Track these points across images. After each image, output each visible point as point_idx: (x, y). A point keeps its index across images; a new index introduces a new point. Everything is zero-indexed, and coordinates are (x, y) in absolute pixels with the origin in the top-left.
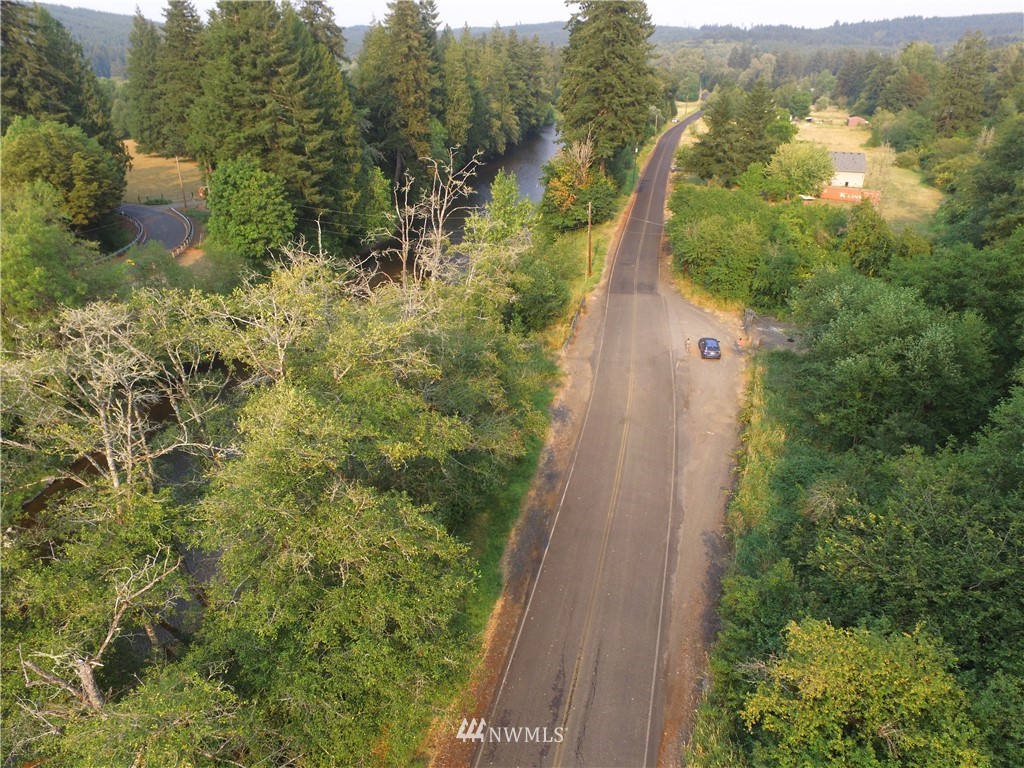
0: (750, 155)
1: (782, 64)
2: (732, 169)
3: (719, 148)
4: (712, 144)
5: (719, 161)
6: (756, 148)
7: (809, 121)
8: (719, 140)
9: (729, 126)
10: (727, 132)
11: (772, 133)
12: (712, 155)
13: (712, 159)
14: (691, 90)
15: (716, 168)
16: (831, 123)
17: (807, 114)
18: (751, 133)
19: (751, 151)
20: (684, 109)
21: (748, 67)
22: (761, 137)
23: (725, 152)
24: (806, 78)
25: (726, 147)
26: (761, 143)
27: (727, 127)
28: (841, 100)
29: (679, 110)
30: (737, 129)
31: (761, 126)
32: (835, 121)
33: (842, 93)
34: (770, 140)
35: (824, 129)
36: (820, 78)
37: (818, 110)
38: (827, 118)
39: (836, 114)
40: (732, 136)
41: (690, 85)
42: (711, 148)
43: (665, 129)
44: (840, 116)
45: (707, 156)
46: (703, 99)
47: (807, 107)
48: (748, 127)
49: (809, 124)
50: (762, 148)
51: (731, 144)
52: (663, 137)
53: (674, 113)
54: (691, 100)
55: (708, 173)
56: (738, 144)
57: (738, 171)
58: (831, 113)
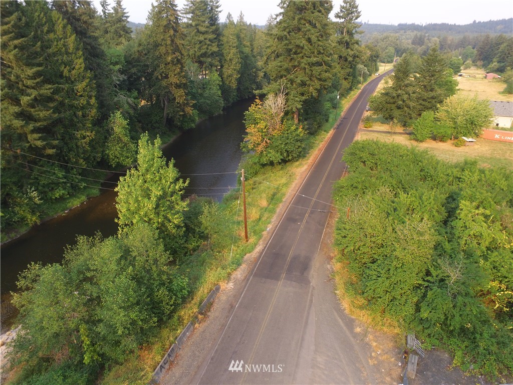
0: (423, 103)
1: (443, 43)
2: (409, 114)
3: (400, 98)
4: (395, 95)
5: (399, 108)
6: (428, 98)
7: (461, 75)
8: (399, 92)
9: (408, 82)
10: (406, 86)
11: (440, 86)
12: (394, 103)
13: (393, 106)
14: (389, 57)
15: (396, 113)
16: (475, 77)
17: (459, 71)
18: (425, 86)
19: (424, 100)
20: (384, 68)
21: (423, 45)
22: (432, 90)
23: (404, 101)
24: (457, 50)
25: (405, 97)
26: (432, 94)
27: (407, 82)
28: (479, 63)
29: (380, 68)
30: (414, 84)
31: (433, 82)
32: (477, 76)
33: (479, 59)
34: (439, 91)
35: (472, 81)
36: (465, 51)
37: (465, 69)
38: (472, 74)
39: (477, 72)
40: (410, 89)
41: (389, 54)
42: (394, 98)
43: (370, 80)
44: (479, 72)
45: (390, 103)
46: (395, 62)
47: (459, 67)
48: (423, 81)
49: (460, 78)
50: (433, 98)
51: (409, 95)
52: (367, 84)
53: (377, 70)
54: (389, 62)
55: (390, 116)
56: (415, 95)
57: (414, 115)
58: (473, 71)
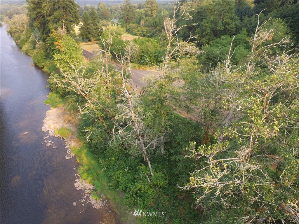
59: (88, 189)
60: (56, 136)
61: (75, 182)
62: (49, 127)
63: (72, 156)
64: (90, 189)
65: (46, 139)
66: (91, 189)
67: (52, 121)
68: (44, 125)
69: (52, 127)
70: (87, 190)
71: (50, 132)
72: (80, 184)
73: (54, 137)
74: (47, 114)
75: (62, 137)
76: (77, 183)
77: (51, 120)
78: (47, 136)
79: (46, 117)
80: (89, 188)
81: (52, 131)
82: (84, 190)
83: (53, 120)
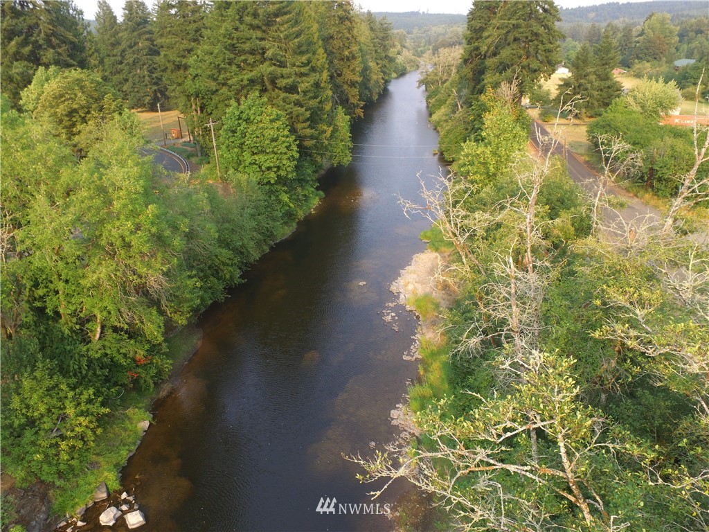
8: (582, 81)
51: (591, 84)
56: (596, 84)
59: (410, 433)
60: (408, 308)
61: (395, 408)
62: (406, 285)
63: (416, 359)
64: (413, 435)
65: (388, 308)
66: (415, 435)
67: (415, 276)
68: (399, 278)
69: (410, 287)
70: (407, 433)
71: (402, 296)
72: (402, 417)
73: (403, 307)
74: (414, 259)
75: (417, 314)
76: (396, 411)
77: (414, 273)
78: (392, 302)
79: (410, 265)
80: (412, 431)
81: (406, 296)
82: (403, 431)
83: (418, 276)
